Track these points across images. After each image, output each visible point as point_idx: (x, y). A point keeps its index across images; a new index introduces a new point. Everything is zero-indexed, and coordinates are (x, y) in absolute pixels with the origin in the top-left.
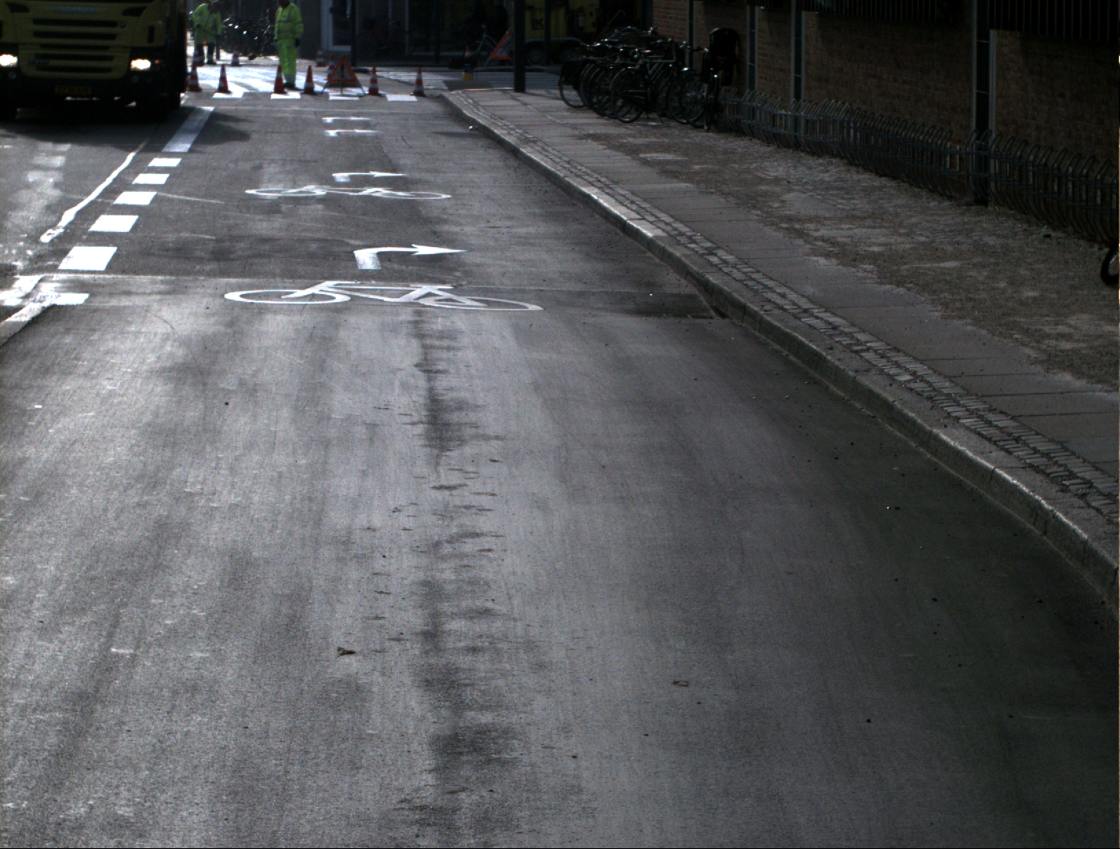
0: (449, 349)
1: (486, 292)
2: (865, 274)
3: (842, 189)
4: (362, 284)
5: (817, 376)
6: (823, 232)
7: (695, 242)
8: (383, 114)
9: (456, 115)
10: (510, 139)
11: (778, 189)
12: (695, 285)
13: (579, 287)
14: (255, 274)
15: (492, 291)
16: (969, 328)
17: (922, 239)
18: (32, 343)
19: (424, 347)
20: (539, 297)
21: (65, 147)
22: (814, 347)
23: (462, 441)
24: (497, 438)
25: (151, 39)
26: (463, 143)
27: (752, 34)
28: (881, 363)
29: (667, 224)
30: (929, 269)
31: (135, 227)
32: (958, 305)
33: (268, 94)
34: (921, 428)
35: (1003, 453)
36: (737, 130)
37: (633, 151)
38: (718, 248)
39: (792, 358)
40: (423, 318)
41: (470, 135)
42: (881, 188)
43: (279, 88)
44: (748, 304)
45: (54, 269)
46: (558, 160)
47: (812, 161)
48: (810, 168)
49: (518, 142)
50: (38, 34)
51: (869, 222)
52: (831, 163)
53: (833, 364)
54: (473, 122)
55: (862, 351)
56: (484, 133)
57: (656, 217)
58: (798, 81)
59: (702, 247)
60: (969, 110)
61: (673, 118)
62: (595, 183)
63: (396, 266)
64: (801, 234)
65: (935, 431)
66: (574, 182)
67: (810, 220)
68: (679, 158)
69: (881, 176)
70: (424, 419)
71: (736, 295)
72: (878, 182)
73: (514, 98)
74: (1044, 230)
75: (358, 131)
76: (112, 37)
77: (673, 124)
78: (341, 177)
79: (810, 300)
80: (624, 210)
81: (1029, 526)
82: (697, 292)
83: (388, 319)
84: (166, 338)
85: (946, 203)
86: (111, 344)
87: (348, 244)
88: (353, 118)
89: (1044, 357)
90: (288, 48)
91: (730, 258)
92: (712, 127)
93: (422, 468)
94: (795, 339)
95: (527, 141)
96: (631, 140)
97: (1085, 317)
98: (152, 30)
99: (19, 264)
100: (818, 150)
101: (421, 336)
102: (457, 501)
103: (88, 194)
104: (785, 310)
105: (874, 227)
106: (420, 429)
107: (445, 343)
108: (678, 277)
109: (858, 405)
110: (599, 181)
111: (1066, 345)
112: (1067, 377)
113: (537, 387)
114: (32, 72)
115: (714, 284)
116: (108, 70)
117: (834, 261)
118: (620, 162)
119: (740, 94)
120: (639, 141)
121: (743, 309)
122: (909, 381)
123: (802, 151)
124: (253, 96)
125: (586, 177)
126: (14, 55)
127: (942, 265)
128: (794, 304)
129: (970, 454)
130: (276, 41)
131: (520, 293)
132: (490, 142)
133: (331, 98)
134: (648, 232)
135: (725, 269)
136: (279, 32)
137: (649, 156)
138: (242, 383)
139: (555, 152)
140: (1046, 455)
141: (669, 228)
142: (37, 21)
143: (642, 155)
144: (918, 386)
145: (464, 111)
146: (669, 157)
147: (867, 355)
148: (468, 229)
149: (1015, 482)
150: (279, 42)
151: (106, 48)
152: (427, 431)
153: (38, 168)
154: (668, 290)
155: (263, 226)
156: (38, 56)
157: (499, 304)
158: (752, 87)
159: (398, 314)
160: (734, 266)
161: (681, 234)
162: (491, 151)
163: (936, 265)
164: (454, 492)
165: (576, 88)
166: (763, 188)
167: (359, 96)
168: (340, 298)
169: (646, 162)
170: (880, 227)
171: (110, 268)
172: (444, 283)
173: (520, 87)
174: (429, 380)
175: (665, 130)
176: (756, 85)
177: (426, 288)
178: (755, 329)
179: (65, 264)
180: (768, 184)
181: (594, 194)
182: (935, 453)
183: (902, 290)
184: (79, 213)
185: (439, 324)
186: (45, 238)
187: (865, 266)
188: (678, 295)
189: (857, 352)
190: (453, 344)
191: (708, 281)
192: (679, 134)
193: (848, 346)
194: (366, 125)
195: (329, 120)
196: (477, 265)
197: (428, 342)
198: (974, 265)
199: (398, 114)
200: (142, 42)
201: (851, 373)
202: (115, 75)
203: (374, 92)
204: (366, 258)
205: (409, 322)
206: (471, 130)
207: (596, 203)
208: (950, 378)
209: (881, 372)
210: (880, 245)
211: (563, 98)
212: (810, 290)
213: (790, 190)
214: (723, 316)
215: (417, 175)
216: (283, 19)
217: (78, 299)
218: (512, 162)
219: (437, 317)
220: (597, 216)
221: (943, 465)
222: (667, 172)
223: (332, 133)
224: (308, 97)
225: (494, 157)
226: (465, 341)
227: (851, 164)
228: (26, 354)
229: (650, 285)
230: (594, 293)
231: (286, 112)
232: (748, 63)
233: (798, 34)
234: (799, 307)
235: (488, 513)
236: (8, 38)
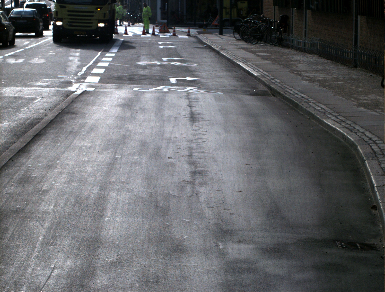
0: (196, 102)
1: (207, 89)
2: (315, 85)
3: (316, 63)
4: (172, 87)
5: (297, 109)
6: (307, 74)
7: (269, 77)
8: (177, 41)
9: (201, 42)
10: (216, 49)
11: (296, 63)
12: (267, 88)
13: (234, 88)
14: (142, 84)
15: (209, 89)
16: (340, 98)
17: (335, 76)
18: (82, 98)
19: (189, 101)
20: (222, 91)
21: (79, 50)
22: (296, 102)
23: (199, 121)
24: (208, 121)
25: (104, 17)
26: (202, 50)
27: (293, 17)
28: (313, 105)
29: (261, 72)
30: (334, 84)
31: (105, 72)
32: (339, 92)
33: (140, 35)
34: (320, 120)
35: (339, 124)
36: (287, 46)
37: (254, 52)
38: (275, 78)
39: (291, 105)
40: (189, 95)
41: (205, 48)
42: (327, 63)
43: (144, 33)
44: (281, 92)
45: (83, 82)
46: (231, 55)
47: (308, 55)
48: (307, 57)
49: (219, 50)
50: (69, 15)
51: (321, 72)
52: (314, 56)
53: (301, 106)
54: (206, 44)
55: (309, 103)
56: (209, 47)
57: (259, 70)
58: (305, 31)
59: (271, 78)
60: (353, 39)
61: (268, 43)
62: (242, 61)
63: (182, 83)
64: (300, 75)
65: (323, 120)
66: (235, 61)
67: (303, 71)
68: (268, 55)
69: (328, 60)
70: (189, 116)
71: (278, 90)
72: (326, 61)
73: (219, 37)
74: (371, 74)
75: (169, 46)
76: (92, 16)
77: (268, 45)
78: (165, 59)
79: (298, 91)
80: (249, 68)
81: (342, 140)
82: (268, 90)
83: (179, 95)
84: (119, 98)
85: (345, 67)
86: (104, 99)
87: (167, 77)
88: (168, 43)
89: (358, 104)
90: (147, 20)
91: (278, 81)
92: (280, 46)
93: (188, 126)
94: (292, 100)
95: (222, 50)
96: (254, 49)
97: (373, 95)
98: (105, 14)
99: (73, 81)
100: (310, 52)
101: (188, 99)
102: (197, 133)
103: (89, 63)
104: (291, 93)
105: (322, 73)
106: (188, 119)
107: (195, 100)
108: (263, 86)
109: (306, 116)
110: (243, 61)
111: (365, 101)
112: (362, 109)
113: (220, 111)
114: (67, 27)
115: (272, 87)
116: (91, 27)
117: (308, 82)
118: (250, 55)
119: (289, 35)
120: (257, 50)
121: (279, 93)
122: (320, 109)
123: (306, 53)
124: (135, 36)
125: (239, 60)
126: (61, 22)
127: (338, 83)
128: (294, 92)
129: (331, 125)
130: (143, 18)
131: (217, 90)
132: (211, 50)
133: (161, 36)
134: (255, 74)
135: (276, 84)
136: (144, 15)
137: (259, 54)
138: (140, 108)
139: (231, 53)
140: (350, 125)
141: (262, 73)
142: (69, 11)
143: (257, 54)
144: (322, 110)
145: (203, 41)
146: (265, 54)
147: (310, 104)
148: (203, 74)
149: (340, 130)
150: (144, 18)
151: (90, 20)
152: (190, 119)
153: (72, 56)
154: (260, 89)
155: (142, 72)
156: (69, 22)
157: (211, 92)
158: (292, 33)
159: (182, 94)
160: (279, 83)
161: (265, 75)
162: (211, 53)
163: (336, 83)
164: (197, 131)
165: (239, 34)
166: (292, 63)
167: (170, 36)
168: (166, 90)
169: (258, 56)
170: (324, 73)
171: (99, 82)
172: (195, 87)
173: (221, 33)
174: (191, 108)
175: (265, 47)
176: (294, 32)
177: (190, 88)
178: (282, 99)
179: (86, 81)
180: (294, 62)
181: (241, 64)
182: (323, 125)
183: (325, 89)
184: (87, 68)
185: (194, 96)
186: (79, 74)
187: (316, 83)
188: (262, 91)
189: (308, 103)
190: (197, 101)
191: (271, 87)
192: (269, 48)
193: (306, 102)
194: (172, 45)
195: (160, 43)
196: (205, 83)
197: (191, 100)
198: (348, 83)
199: (182, 41)
200: (102, 18)
201: (305, 108)
202: (93, 28)
203: (174, 35)
204: (173, 80)
205: (185, 96)
206: (205, 46)
207: (241, 67)
208: (331, 109)
209: (313, 107)
210: (322, 78)
211: (234, 37)
212: (299, 89)
213: (300, 63)
214: (274, 96)
215: (188, 59)
216: (145, 11)
217: (92, 89)
218: (217, 56)
219: (193, 95)
220: (242, 71)
221: (324, 128)
222: (264, 58)
223: (161, 47)
224: (153, 36)
225: (212, 54)
226: (201, 100)
227: (320, 56)
228: (82, 101)
229: (254, 88)
230: (238, 90)
231: (147, 41)
232: (291, 26)
233: (306, 17)
234: (295, 93)
235: (205, 135)
236: (59, 16)
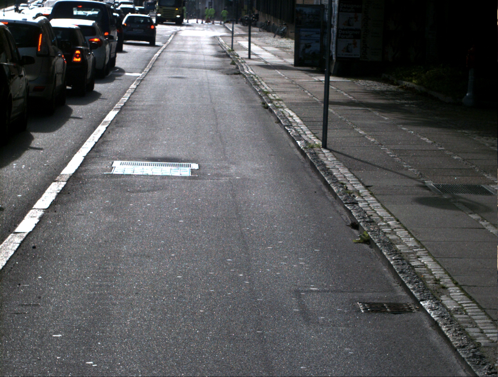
25: (180, 13)
43: (197, 22)
50: (164, 11)
114: (162, 17)
116: (173, 17)
126: (160, 14)
142: (164, 10)
151: (173, 14)
165: (242, 22)
173: (237, 23)
232: (259, 17)
236: (159, 12)
